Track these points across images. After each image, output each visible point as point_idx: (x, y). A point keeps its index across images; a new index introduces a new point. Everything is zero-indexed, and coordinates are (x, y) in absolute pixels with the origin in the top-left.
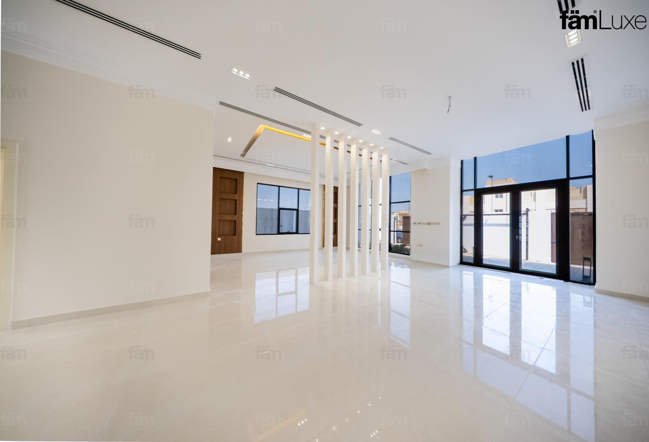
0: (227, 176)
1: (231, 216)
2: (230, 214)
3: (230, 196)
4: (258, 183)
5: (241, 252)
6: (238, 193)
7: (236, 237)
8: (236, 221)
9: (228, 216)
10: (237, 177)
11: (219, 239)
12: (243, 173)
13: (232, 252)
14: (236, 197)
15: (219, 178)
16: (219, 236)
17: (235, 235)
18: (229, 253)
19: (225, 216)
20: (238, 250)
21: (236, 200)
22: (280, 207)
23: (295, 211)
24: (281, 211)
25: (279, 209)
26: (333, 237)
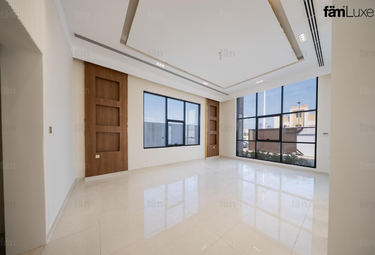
0: (105, 77)
1: (112, 127)
2: (111, 125)
3: (111, 103)
4: (145, 92)
5: (127, 170)
6: (120, 100)
7: (120, 153)
8: (119, 133)
9: (109, 127)
10: (118, 79)
11: (98, 156)
12: (126, 75)
13: (116, 171)
14: (119, 104)
15: (94, 79)
16: (98, 152)
17: (119, 150)
18: (111, 173)
19: (105, 127)
20: (124, 168)
21: (119, 108)
22: (168, 119)
23: (182, 124)
24: (169, 123)
25: (167, 121)
26: (214, 147)
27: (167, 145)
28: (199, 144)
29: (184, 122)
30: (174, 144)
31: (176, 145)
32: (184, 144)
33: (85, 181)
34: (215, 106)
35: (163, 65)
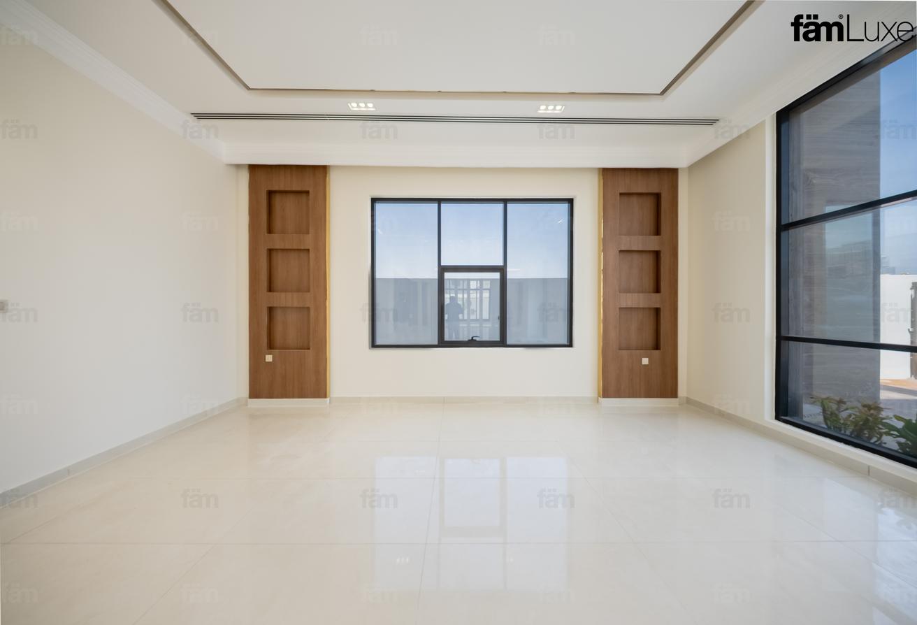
0: (282, 187)
1: (295, 295)
3: (293, 241)
4: (373, 199)
5: (326, 396)
6: (311, 231)
7: (310, 354)
8: (308, 309)
9: (290, 294)
10: (308, 184)
11: (269, 358)
12: (324, 169)
13: (302, 395)
14: (308, 241)
16: (270, 349)
17: (308, 348)
18: (293, 397)
19: (283, 295)
20: (318, 388)
21: (308, 251)
22: (442, 264)
23: (497, 275)
24: (447, 275)
25: (443, 269)
26: (645, 361)
27: (443, 343)
28: (570, 345)
29: (502, 270)
30: (464, 337)
31: (472, 343)
32: (502, 343)
33: (249, 406)
34: (656, 191)
35: (370, 105)
